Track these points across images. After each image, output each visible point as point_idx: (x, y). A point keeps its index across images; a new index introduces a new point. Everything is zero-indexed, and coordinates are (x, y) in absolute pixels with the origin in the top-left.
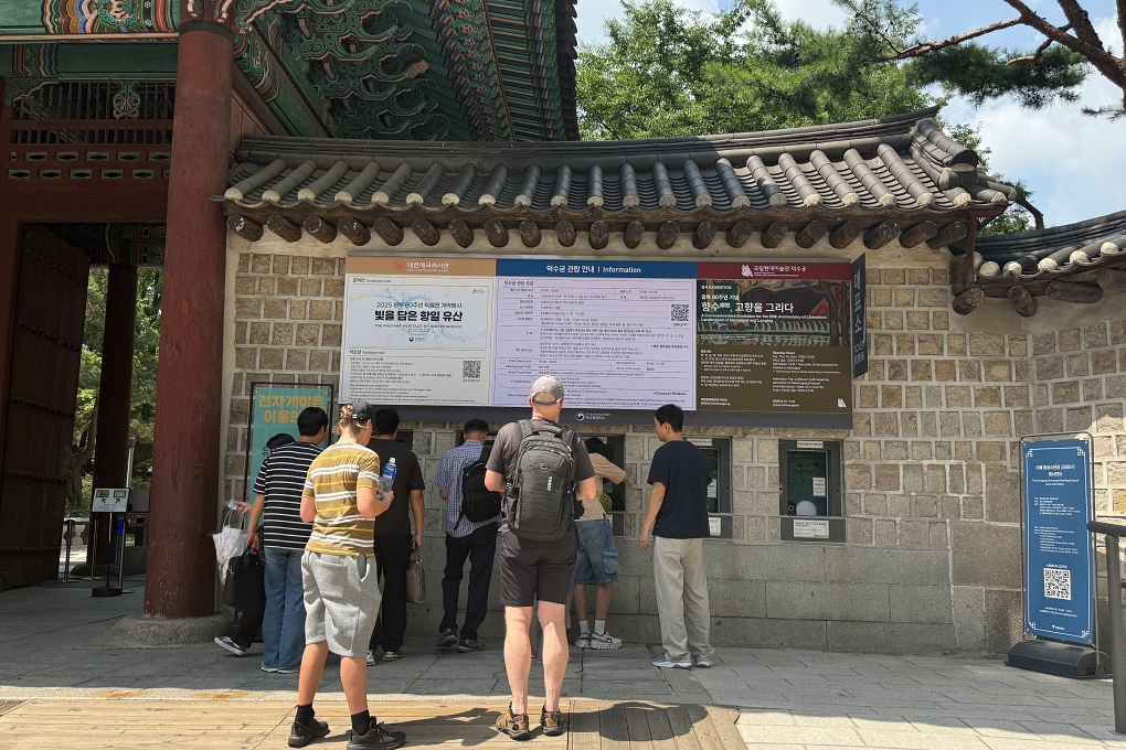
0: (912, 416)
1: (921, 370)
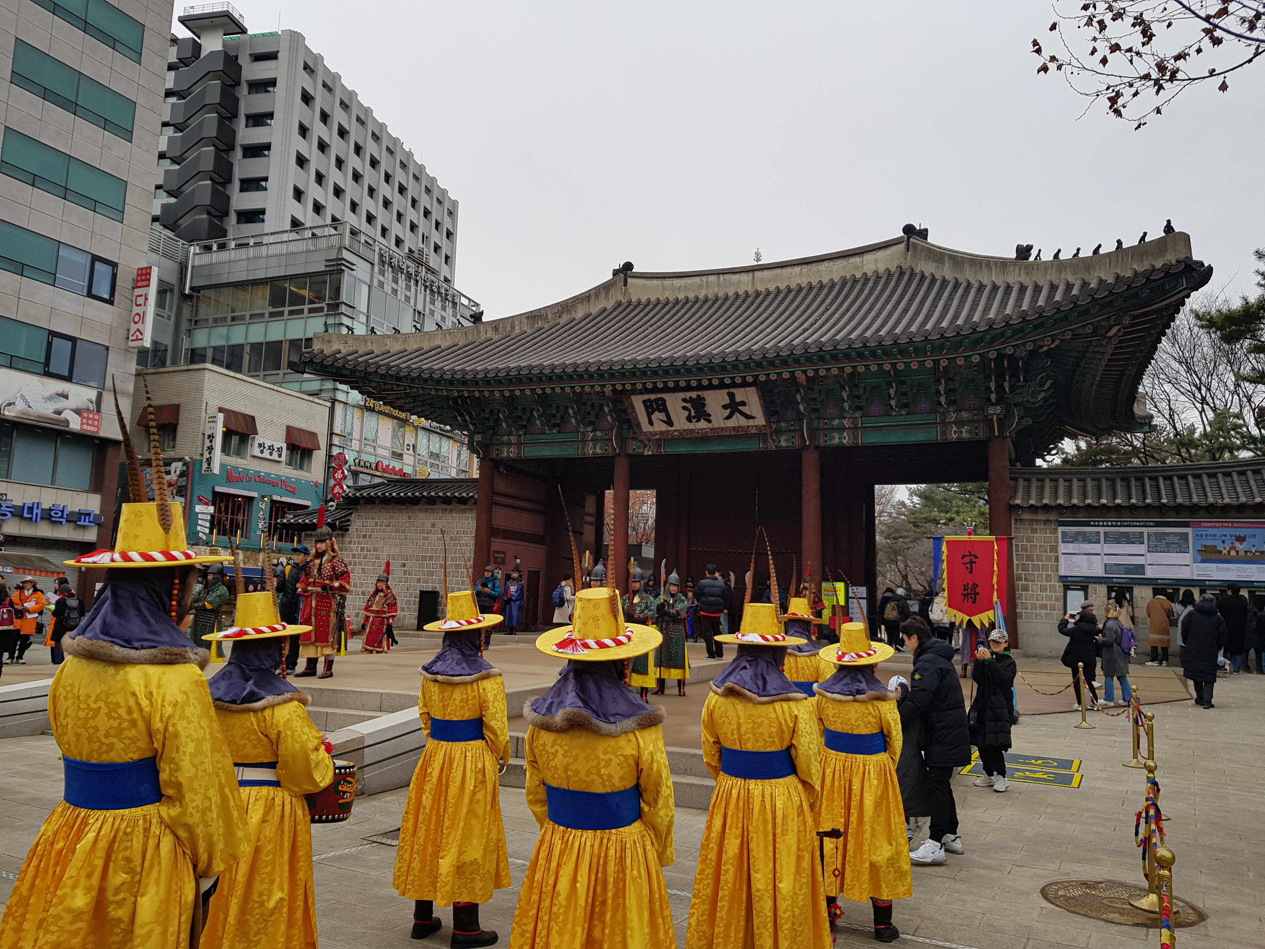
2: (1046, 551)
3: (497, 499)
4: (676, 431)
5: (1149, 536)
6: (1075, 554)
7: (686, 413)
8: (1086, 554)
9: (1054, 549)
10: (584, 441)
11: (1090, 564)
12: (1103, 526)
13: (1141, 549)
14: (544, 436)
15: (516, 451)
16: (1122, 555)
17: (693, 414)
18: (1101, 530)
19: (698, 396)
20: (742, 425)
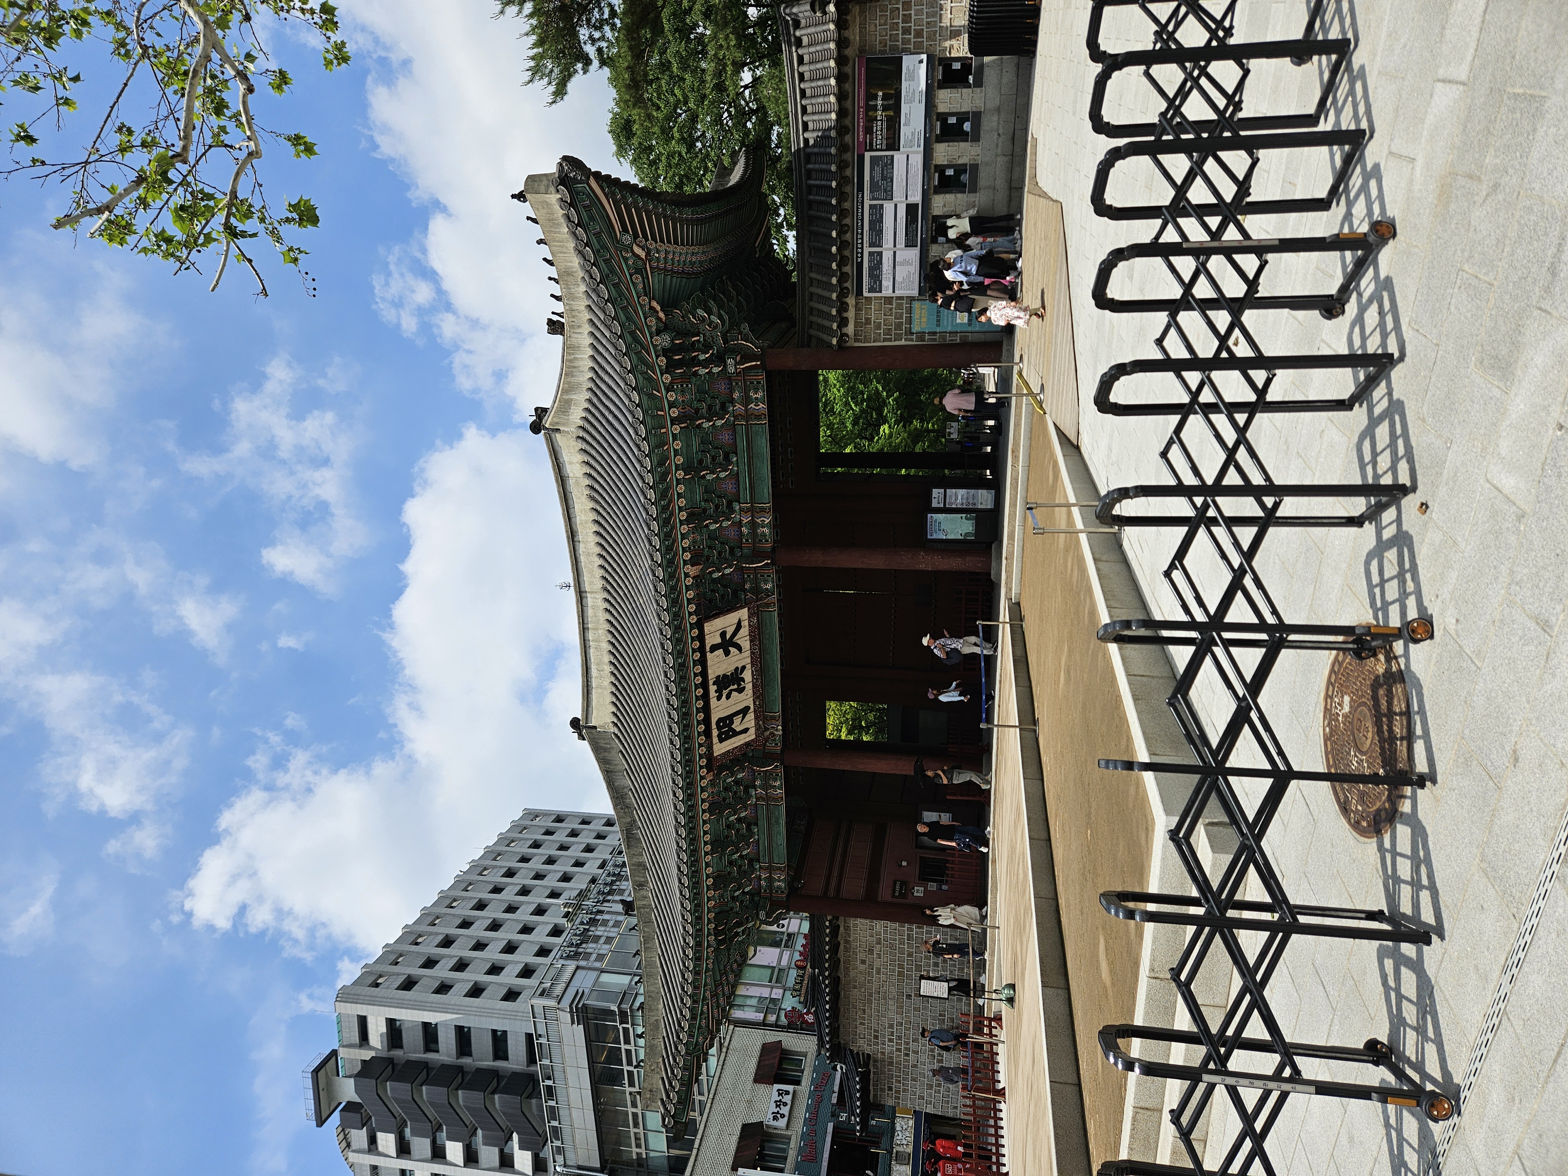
0: (928, 23)
1: (907, 18)
2: (891, 309)
3: (832, 893)
4: (754, 704)
5: (873, 199)
6: (894, 279)
7: (734, 694)
8: (894, 267)
9: (888, 300)
10: (768, 798)
11: (906, 263)
12: (862, 248)
13: (888, 207)
14: (761, 842)
15: (778, 872)
16: (895, 229)
17: (736, 687)
18: (867, 250)
19: (714, 684)
20: (747, 633)
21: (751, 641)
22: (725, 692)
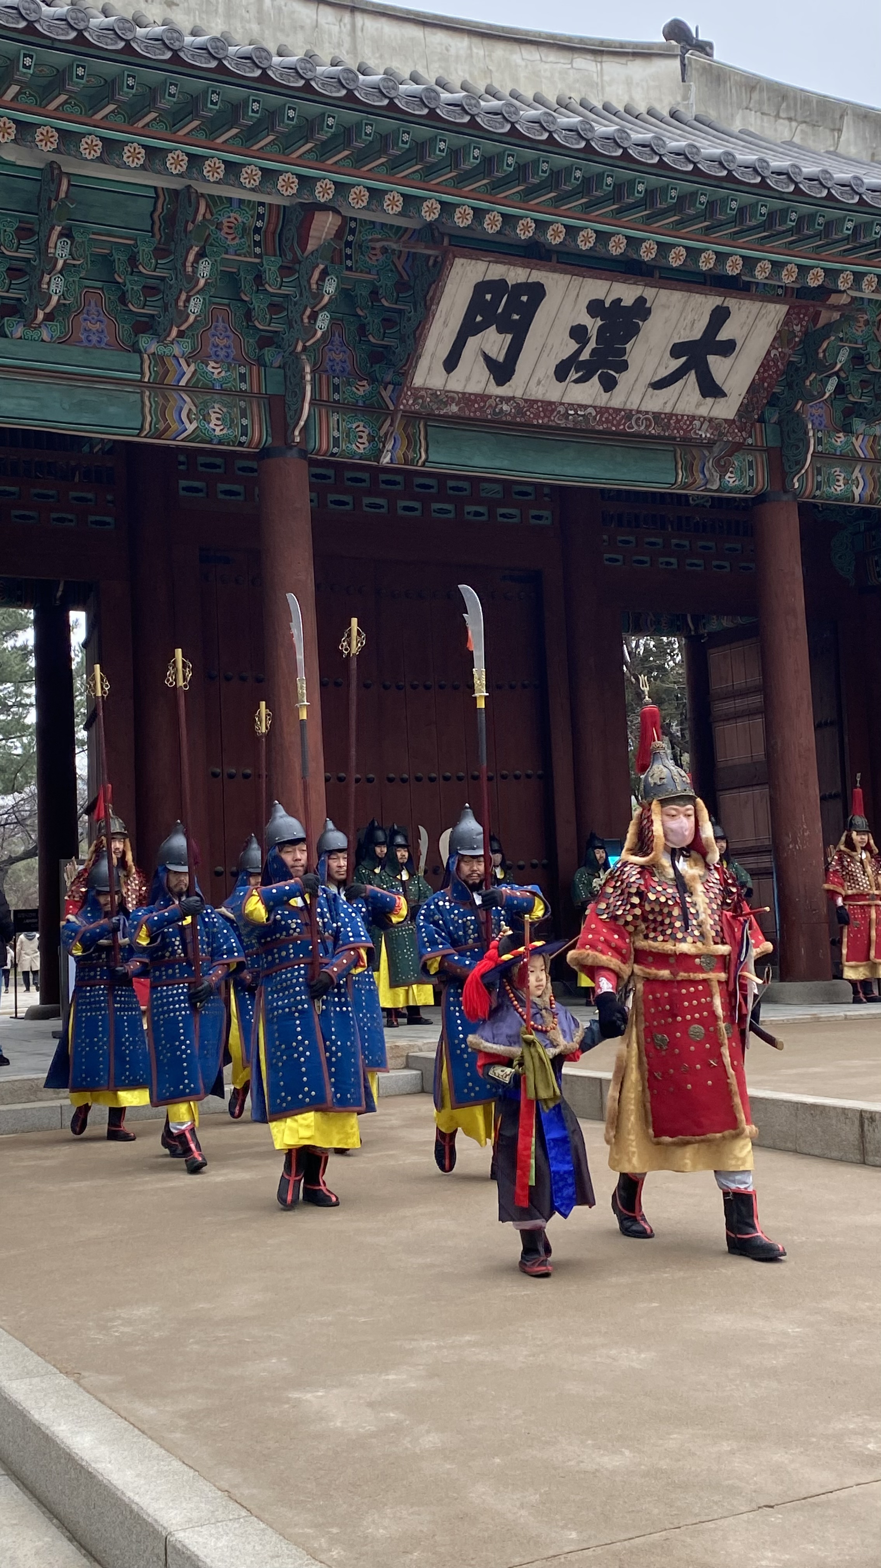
4: (513, 400)
7: (570, 349)
10: (163, 388)
17: (584, 356)
19: (641, 300)
20: (679, 410)
21: (657, 416)
22: (593, 325)
